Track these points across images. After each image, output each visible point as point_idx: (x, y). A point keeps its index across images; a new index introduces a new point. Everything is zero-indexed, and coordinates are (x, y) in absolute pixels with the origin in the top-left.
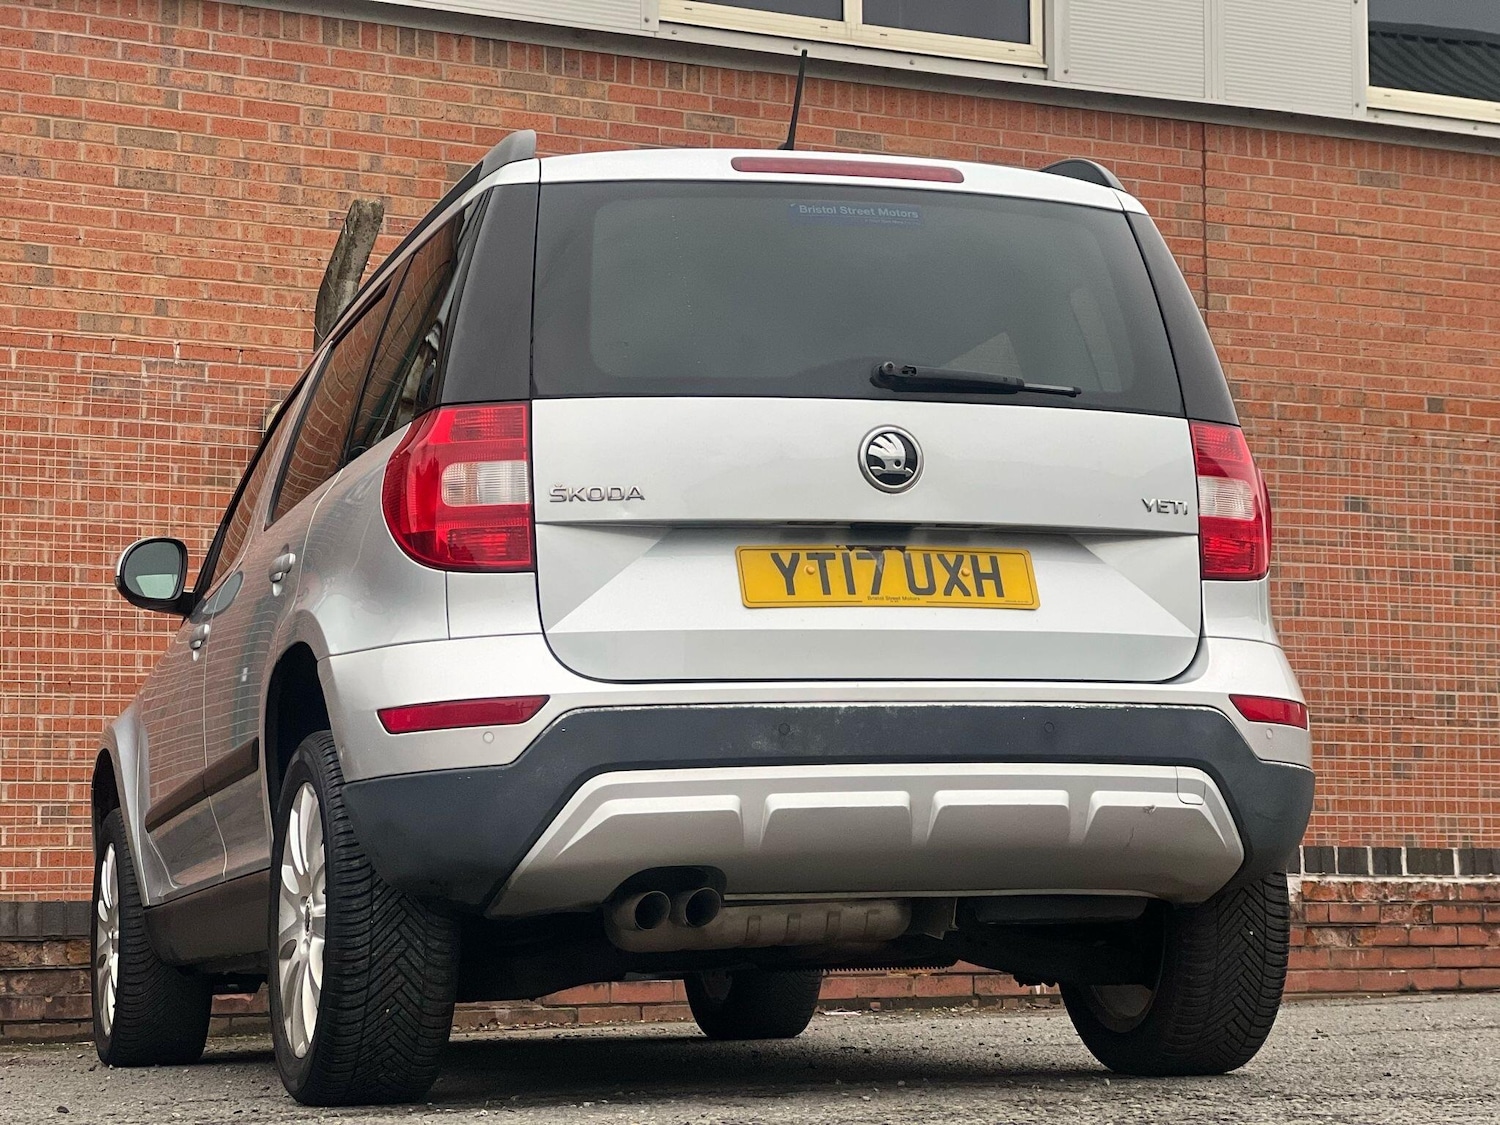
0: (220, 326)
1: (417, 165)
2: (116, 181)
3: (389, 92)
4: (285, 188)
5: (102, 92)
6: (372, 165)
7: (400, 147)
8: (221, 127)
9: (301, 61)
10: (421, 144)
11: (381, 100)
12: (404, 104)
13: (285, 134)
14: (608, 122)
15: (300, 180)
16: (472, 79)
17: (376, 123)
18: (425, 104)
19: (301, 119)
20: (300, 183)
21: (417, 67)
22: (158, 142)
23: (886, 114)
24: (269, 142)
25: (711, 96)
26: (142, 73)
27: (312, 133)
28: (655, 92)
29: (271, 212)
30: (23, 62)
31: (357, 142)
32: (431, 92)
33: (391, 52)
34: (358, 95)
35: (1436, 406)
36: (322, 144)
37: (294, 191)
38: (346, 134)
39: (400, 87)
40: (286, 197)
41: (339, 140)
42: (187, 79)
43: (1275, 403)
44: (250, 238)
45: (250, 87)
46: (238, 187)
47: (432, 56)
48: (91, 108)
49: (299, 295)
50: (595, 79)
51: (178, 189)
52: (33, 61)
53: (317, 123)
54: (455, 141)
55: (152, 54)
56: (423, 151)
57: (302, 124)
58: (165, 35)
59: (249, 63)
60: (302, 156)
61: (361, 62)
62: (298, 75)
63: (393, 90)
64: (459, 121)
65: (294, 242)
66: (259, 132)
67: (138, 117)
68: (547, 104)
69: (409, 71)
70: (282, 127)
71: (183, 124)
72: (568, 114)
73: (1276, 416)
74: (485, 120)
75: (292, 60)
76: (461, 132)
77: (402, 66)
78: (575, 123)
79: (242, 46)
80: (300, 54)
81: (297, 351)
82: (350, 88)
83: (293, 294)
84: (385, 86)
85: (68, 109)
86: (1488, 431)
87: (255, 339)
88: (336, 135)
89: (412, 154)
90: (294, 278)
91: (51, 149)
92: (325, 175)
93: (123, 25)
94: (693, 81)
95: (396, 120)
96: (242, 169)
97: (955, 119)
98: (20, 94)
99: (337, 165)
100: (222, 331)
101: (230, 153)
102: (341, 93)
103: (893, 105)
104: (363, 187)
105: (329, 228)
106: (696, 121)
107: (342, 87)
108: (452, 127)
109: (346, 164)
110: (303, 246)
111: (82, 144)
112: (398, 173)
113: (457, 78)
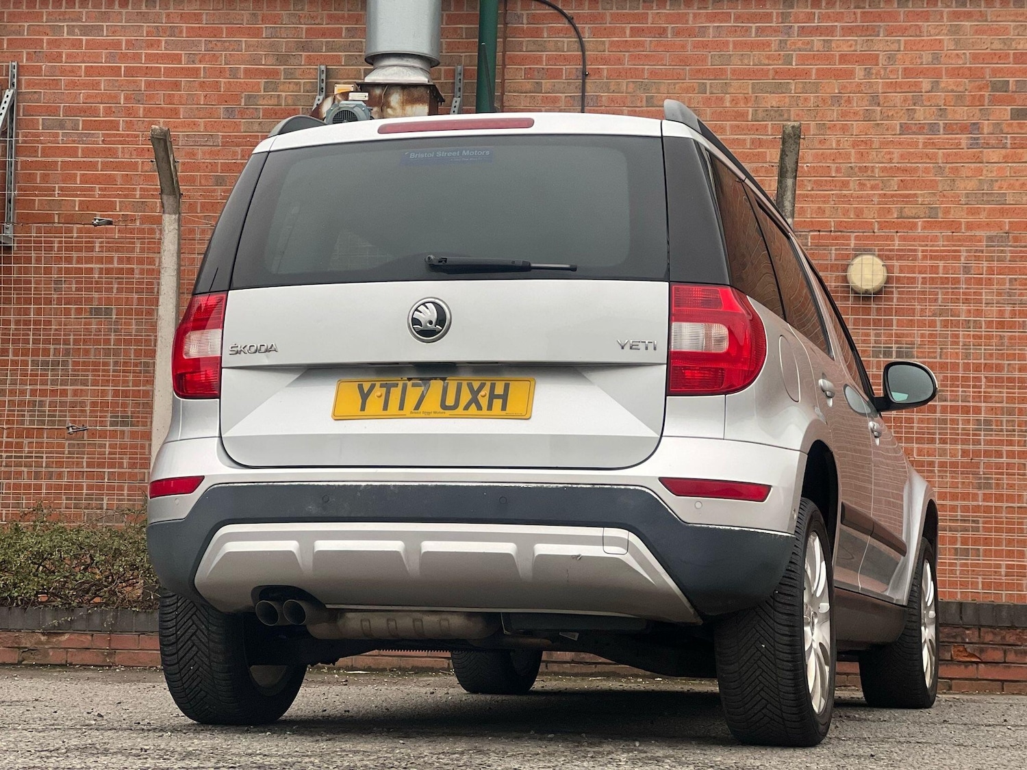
0: (819, 208)
1: (967, 84)
2: (750, 117)
3: (947, 35)
4: (867, 110)
5: (741, 60)
6: (932, 87)
7: (955, 73)
8: (822, 74)
9: (881, 21)
10: (970, 69)
11: (940, 41)
12: (957, 42)
13: (868, 73)
15: (879, 104)
16: (1011, 18)
17: (936, 58)
18: (974, 40)
19: (880, 62)
21: (969, 16)
22: (779, 89)
24: (857, 80)
26: (768, 44)
27: (888, 70)
29: (856, 126)
30: (689, 47)
31: (922, 73)
32: (977, 31)
33: (948, 7)
34: (923, 40)
36: (895, 77)
37: (874, 111)
38: (913, 68)
39: (955, 30)
40: (868, 116)
41: (907, 72)
42: (799, 44)
44: (841, 146)
45: (843, 44)
46: (833, 113)
47: (980, 6)
48: (734, 71)
49: (877, 182)
51: (792, 119)
52: (696, 46)
53: (891, 63)
54: (997, 63)
55: (776, 31)
56: (973, 74)
57: (881, 65)
58: (784, 17)
59: (843, 28)
60: (880, 87)
61: (926, 17)
62: (879, 31)
63: (950, 32)
64: (1000, 50)
65: (874, 146)
66: (850, 74)
67: (765, 74)
69: (962, 18)
70: (866, 68)
71: (795, 75)
74: (1021, 46)
75: (874, 22)
76: (1002, 57)
77: (956, 16)
79: (839, 17)
80: (880, 17)
81: (874, 220)
82: (917, 36)
83: (872, 182)
84: (943, 31)
85: (718, 74)
87: (844, 215)
88: (905, 69)
89: (963, 76)
90: (873, 171)
91: (707, 102)
92: (897, 98)
93: (755, 14)
95: (952, 54)
96: (836, 100)
98: (688, 68)
99: (906, 90)
100: (821, 211)
101: (828, 91)
102: (910, 40)
104: (925, 103)
105: (900, 134)
107: (911, 36)
108: (995, 54)
109: (913, 89)
110: (880, 148)
111: (728, 96)
112: (952, 91)
113: (999, 19)
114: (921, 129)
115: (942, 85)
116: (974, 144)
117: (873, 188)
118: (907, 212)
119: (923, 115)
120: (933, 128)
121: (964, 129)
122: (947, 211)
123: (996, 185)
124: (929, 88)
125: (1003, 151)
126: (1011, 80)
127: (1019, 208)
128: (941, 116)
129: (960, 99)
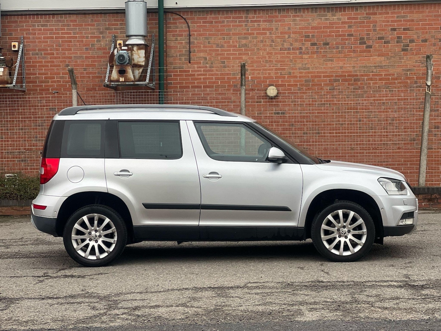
1: (298, 36)
2: (238, 47)
3: (292, 22)
4: (271, 44)
5: (235, 30)
6: (288, 37)
7: (294, 33)
8: (257, 34)
11: (290, 24)
12: (295, 24)
13: (271, 33)
14: (341, 21)
16: (310, 17)
17: (289, 29)
18: (300, 23)
20: (274, 43)
21: (298, 16)
22: (245, 38)
23: (409, 10)
24: (267, 35)
25: (365, 12)
26: (242, 25)
27: (276, 32)
28: (352, 13)
29: (268, 48)
30: (220, 26)
31: (285, 33)
32: (301, 21)
33: (292, 14)
36: (278, 34)
37: (273, 44)
38: (283, 32)
39: (294, 20)
40: (271, 46)
41: (281, 33)
42: (251, 25)
44: (264, 55)
45: (263, 25)
46: (261, 45)
47: (301, 13)
48: (233, 34)
50: (338, 12)
51: (250, 47)
52: (221, 26)
53: (277, 30)
54: (306, 30)
55: (244, 21)
56: (299, 33)
57: (274, 31)
58: (246, 17)
59: (263, 20)
60: (274, 37)
61: (286, 17)
62: (273, 21)
64: (307, 26)
65: (273, 54)
66: (266, 34)
67: (241, 34)
68: (327, 19)
69: (296, 17)
71: (250, 34)
72: (332, 21)
74: (313, 25)
76: (307, 28)
77: (294, 16)
78: (333, 22)
79: (262, 17)
80: (273, 17)
81: (273, 76)
82: (284, 22)
85: (228, 34)
87: (265, 74)
88: (281, 32)
89: (297, 34)
90: (273, 62)
91: (225, 42)
92: (279, 40)
93: (238, 17)
94: (361, 10)
95: (294, 27)
96: (262, 41)
97: (427, 9)
98: (219, 33)
99: (281, 38)
100: (259, 73)
101: (259, 39)
103: (411, 8)
104: (287, 42)
105: (280, 51)
106: (361, 18)
107: (282, 22)
109: (283, 38)
110: (275, 55)
111: (231, 41)
112: (294, 38)
113: (306, 17)
114: (286, 49)
115: (291, 36)
116: (300, 53)
117: (273, 66)
118: (283, 73)
119: (286, 45)
120: (289, 49)
121: (297, 49)
123: (307, 65)
124: (287, 37)
125: (308, 55)
126: (310, 35)
127: (313, 72)
128: (291, 45)
129: (296, 41)
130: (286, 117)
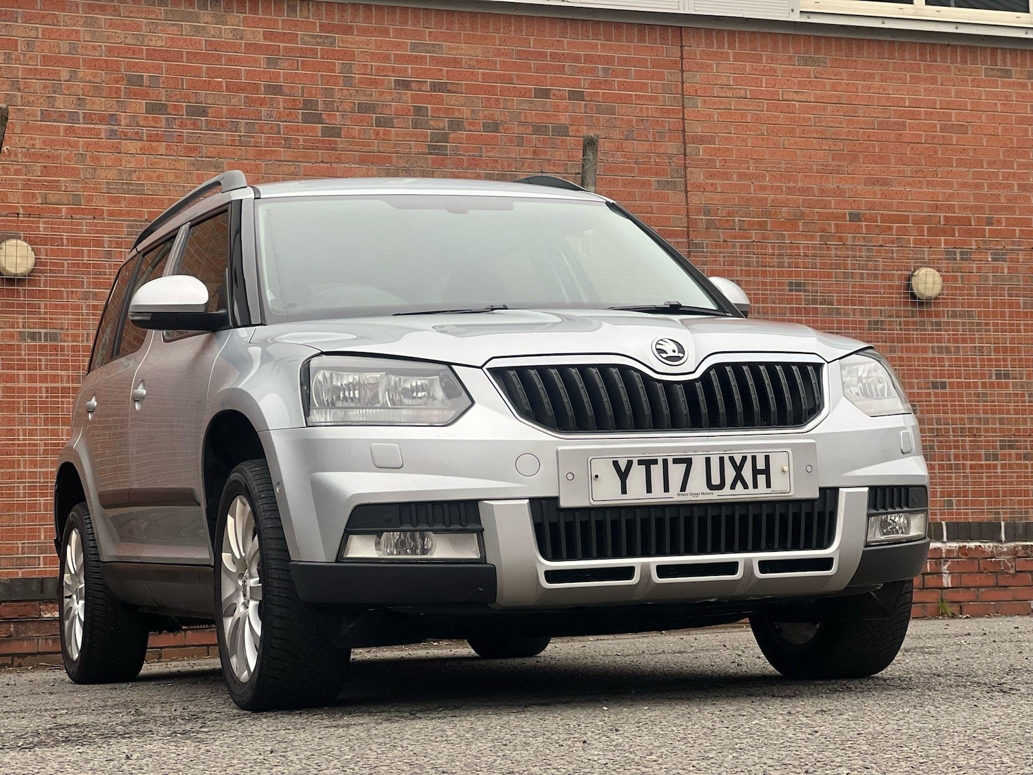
1: (104, 75)
3: (83, 26)
4: (8, 94)
6: (71, 77)
7: (92, 64)
9: (19, 8)
10: (106, 61)
11: (77, 32)
12: (93, 34)
13: (8, 58)
14: (243, 42)
15: (19, 89)
16: (143, 15)
17: (73, 48)
18: (108, 33)
19: (19, 47)
20: (19, 90)
21: (103, 9)
23: (447, 29)
25: (318, 21)
27: (27, 56)
28: (277, 20)
31: (60, 61)
32: (112, 25)
34: (60, 29)
35: (855, 217)
36: (35, 63)
37: (15, 96)
38: (51, 56)
39: (90, 23)
41: (46, 60)
43: (737, 219)
49: (20, 167)
50: (233, 12)
53: (31, 49)
54: (131, 58)
56: (108, 66)
57: (20, 51)
60: (20, 72)
62: (17, 18)
63: (85, 24)
64: (134, 45)
65: (16, 131)
68: (197, 30)
69: (97, 11)
70: (5, 53)
72: (213, 37)
73: (737, 228)
74: (152, 43)
75: (12, 7)
76: (136, 52)
77: (92, 8)
78: (219, 43)
81: (19, 205)
82: (53, 25)
83: (15, 167)
84: (79, 23)
86: (894, 233)
88: (44, 57)
89: (100, 68)
92: (36, 84)
94: (305, 13)
95: (88, 45)
97: (497, 31)
99: (46, 78)
102: (47, 28)
103: (452, 23)
104: (64, 92)
105: (41, 121)
106: (307, 39)
107: (48, 25)
108: (129, 49)
109: (52, 77)
110: (22, 134)
112: (90, 82)
113: (132, 15)
114: (61, 116)
115: (81, 75)
116: (113, 133)
117: (17, 172)
118: (51, 199)
119: (63, 104)
120: (73, 117)
121: (102, 119)
122: (90, 199)
123: (135, 176)
124: (68, 78)
125: (140, 143)
126: (145, 75)
127: (157, 199)
128: (80, 105)
129: (97, 90)
130: (62, 348)
